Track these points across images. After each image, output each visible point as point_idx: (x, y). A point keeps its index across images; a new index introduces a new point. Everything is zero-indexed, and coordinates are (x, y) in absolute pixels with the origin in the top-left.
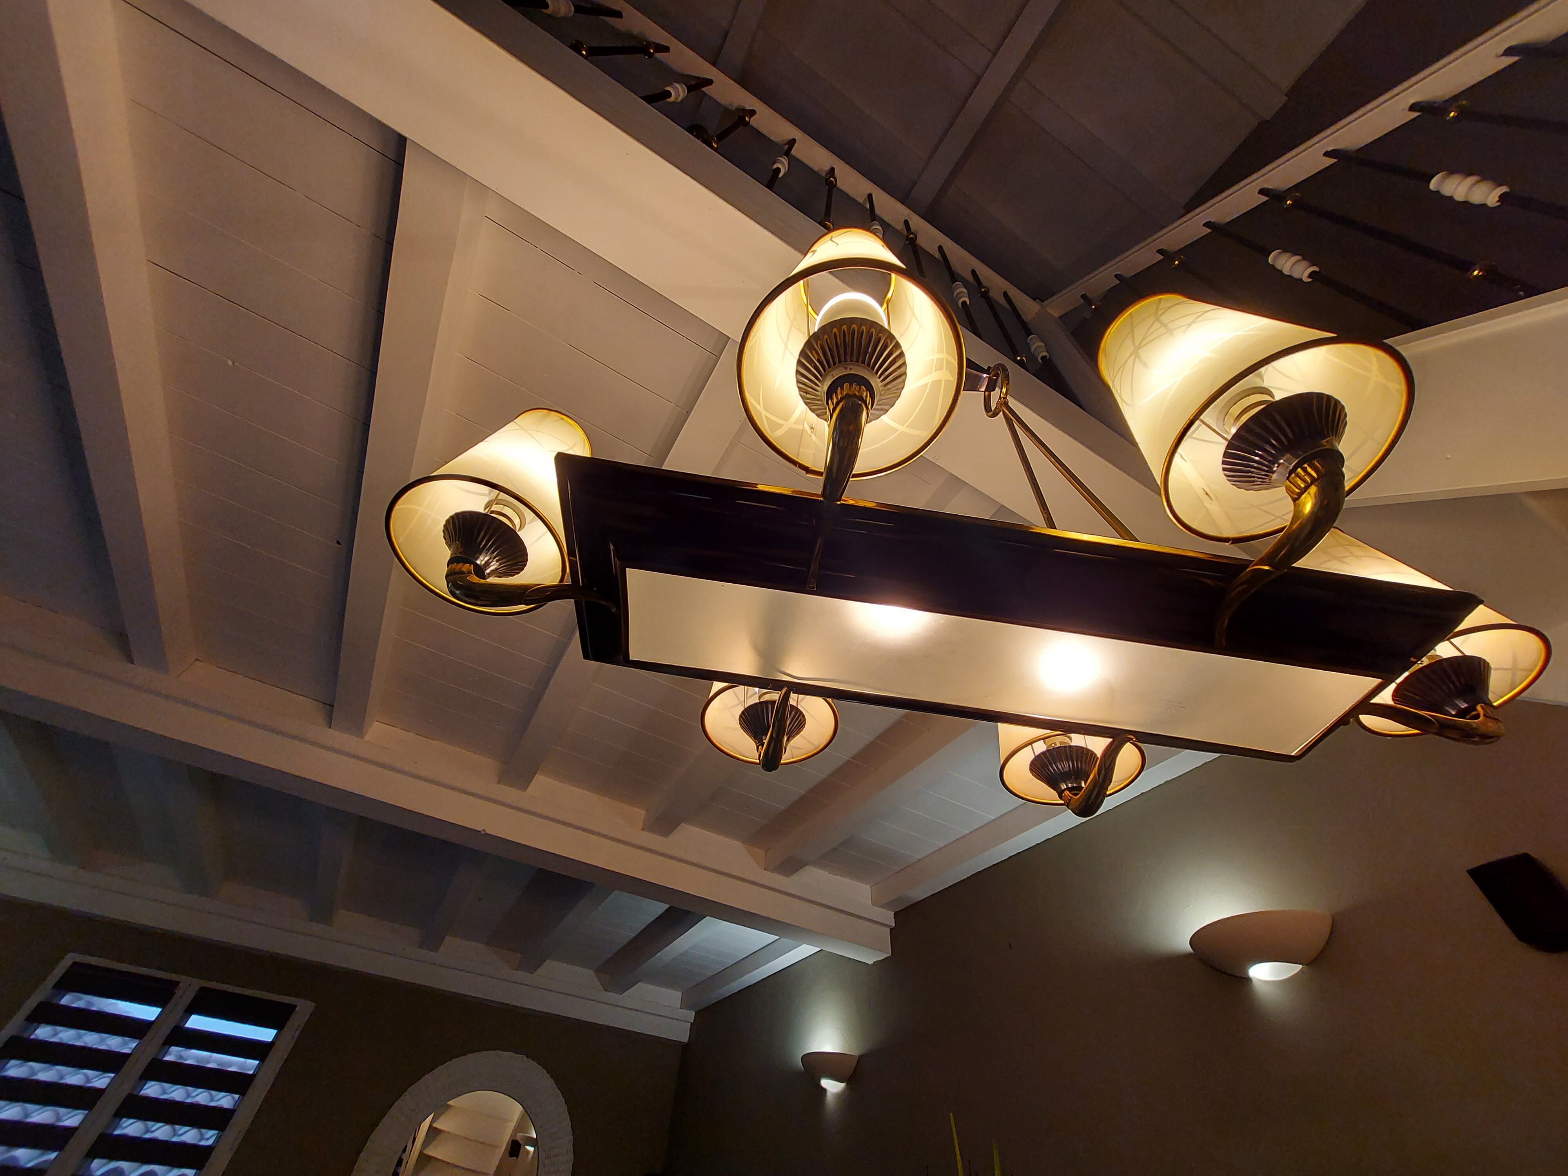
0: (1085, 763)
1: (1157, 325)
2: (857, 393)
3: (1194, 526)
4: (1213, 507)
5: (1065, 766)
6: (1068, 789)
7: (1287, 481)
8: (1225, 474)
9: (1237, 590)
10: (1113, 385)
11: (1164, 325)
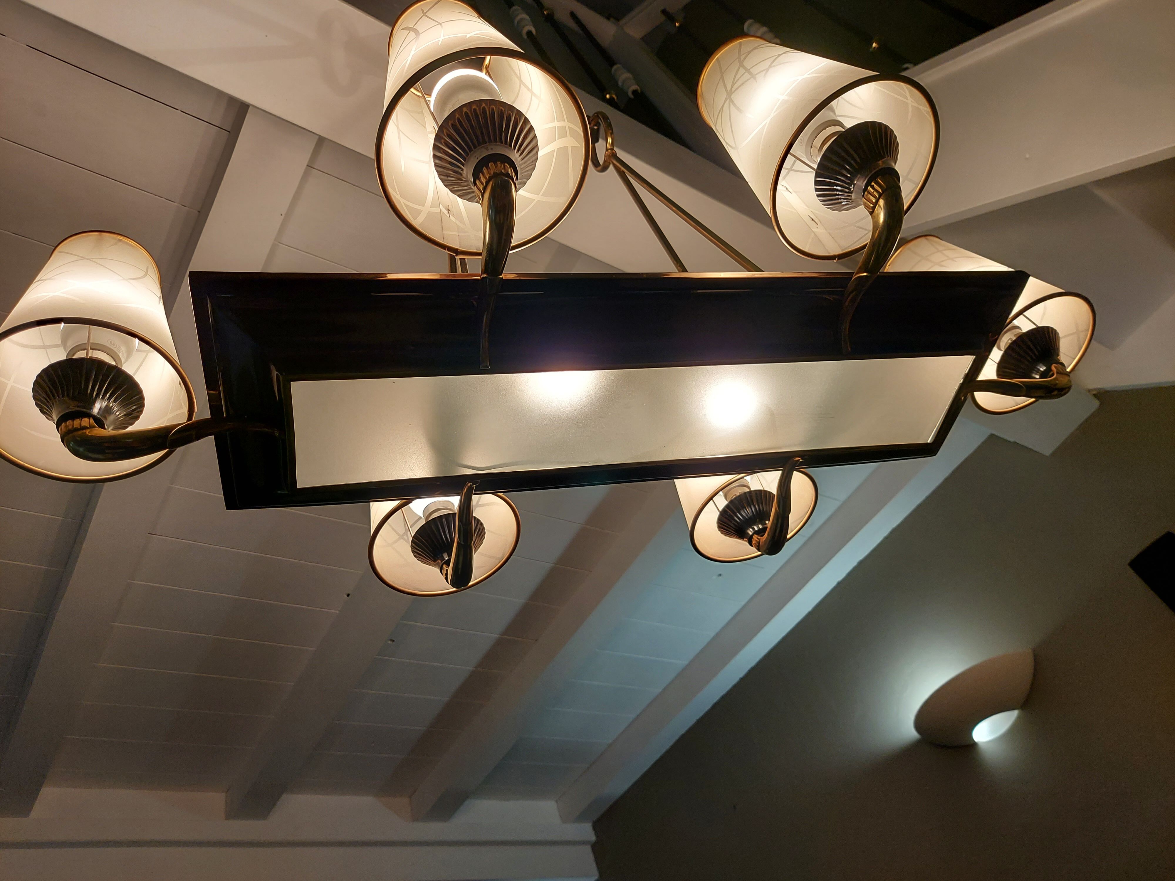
0: (766, 504)
1: (742, 71)
2: (503, 171)
3: (806, 250)
4: (819, 231)
5: (748, 512)
6: (756, 533)
7: (863, 199)
8: (819, 200)
9: (849, 298)
10: (716, 129)
11: (748, 71)
